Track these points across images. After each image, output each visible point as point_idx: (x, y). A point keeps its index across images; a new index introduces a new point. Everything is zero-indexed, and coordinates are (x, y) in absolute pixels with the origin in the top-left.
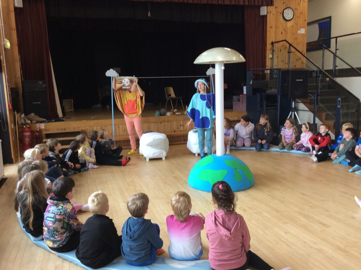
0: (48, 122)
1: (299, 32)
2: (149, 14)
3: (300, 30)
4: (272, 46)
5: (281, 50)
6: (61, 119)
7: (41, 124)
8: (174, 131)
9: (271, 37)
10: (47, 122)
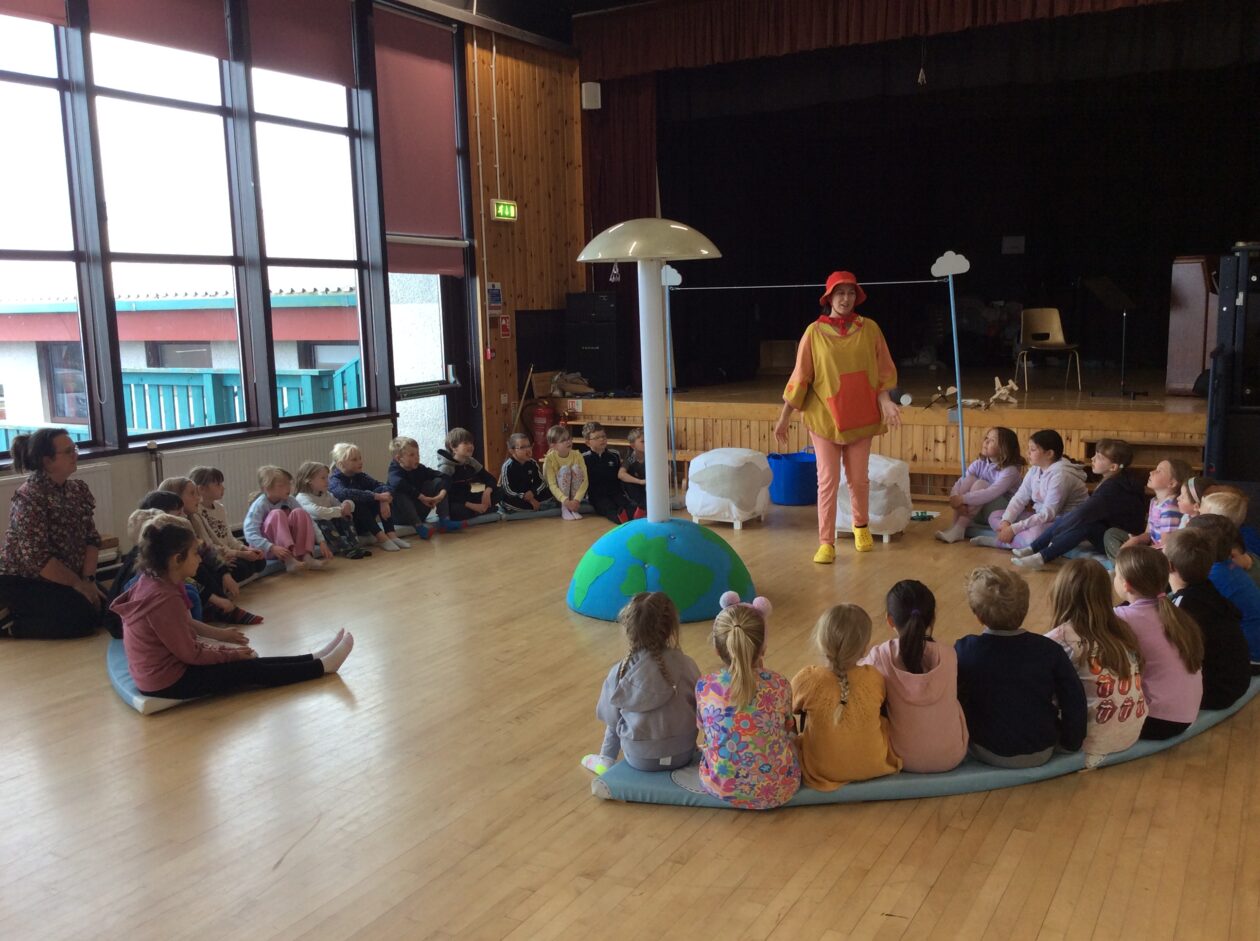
2: (921, 76)
7: (579, 401)
8: (910, 456)
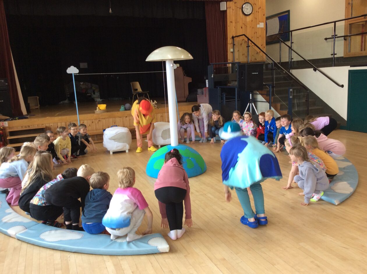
0: (12, 120)
1: (258, 26)
2: (110, 11)
3: (259, 24)
4: (232, 40)
5: (241, 44)
6: (25, 116)
7: (4, 122)
9: (231, 31)
10: (10, 119)
